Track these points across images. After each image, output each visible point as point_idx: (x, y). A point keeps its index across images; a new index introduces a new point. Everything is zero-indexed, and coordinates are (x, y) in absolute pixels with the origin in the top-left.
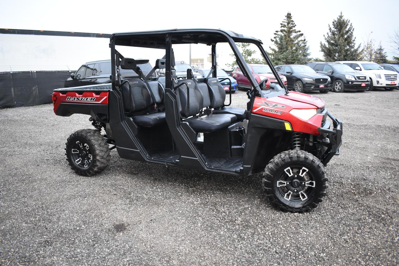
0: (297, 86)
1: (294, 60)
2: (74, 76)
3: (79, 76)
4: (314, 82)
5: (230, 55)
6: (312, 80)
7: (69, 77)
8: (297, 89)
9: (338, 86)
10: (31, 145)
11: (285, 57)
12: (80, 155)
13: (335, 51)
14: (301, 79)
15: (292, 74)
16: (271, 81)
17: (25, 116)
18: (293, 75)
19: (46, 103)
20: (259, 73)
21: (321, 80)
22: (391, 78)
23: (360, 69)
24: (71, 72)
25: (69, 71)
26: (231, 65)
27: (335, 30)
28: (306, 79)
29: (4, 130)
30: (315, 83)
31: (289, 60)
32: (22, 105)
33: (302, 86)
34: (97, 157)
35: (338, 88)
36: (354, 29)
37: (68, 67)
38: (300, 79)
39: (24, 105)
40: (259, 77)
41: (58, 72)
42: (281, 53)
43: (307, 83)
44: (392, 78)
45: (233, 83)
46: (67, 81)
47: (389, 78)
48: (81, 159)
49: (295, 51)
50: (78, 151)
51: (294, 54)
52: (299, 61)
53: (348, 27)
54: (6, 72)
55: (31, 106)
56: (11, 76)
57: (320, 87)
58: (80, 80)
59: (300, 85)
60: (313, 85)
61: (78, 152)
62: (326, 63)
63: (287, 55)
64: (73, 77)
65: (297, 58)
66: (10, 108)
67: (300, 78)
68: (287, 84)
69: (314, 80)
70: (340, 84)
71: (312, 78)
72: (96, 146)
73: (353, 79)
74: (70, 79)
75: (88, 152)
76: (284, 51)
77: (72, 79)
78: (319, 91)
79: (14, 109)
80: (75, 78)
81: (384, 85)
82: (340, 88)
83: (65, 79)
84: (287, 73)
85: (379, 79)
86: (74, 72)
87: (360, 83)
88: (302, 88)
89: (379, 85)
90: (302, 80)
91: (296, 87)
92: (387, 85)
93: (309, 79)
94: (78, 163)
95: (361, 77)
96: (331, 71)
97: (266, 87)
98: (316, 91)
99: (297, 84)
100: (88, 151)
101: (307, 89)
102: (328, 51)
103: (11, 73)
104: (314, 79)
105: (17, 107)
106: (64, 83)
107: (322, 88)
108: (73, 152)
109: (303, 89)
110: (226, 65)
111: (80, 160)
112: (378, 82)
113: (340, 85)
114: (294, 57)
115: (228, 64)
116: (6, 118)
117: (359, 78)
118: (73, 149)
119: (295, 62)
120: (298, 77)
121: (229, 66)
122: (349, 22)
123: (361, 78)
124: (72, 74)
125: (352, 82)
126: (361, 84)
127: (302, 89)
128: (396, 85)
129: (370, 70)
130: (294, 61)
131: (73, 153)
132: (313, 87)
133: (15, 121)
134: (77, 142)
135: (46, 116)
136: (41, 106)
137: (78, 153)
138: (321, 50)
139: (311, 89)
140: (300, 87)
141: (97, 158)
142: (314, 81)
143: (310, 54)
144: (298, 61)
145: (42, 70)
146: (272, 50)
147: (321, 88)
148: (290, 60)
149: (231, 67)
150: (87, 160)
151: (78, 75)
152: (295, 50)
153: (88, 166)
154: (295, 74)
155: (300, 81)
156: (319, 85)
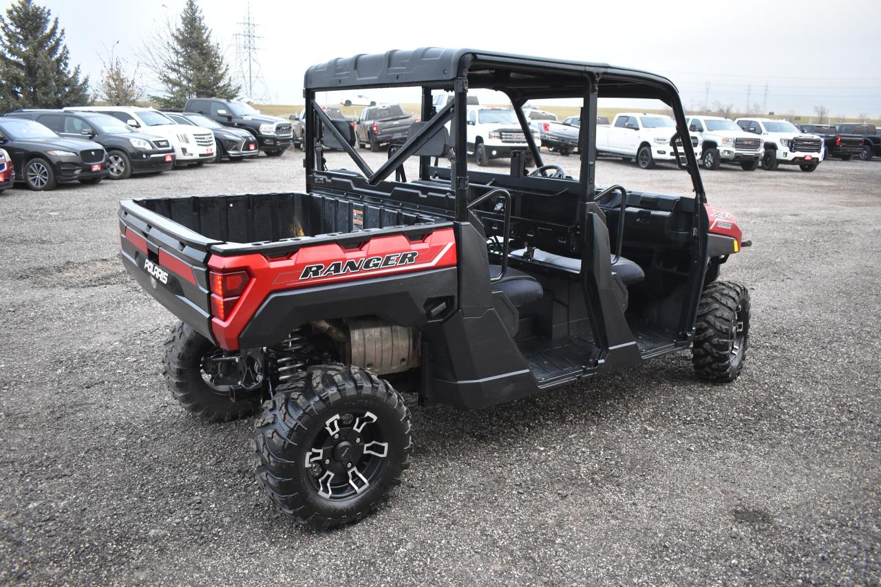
0: (32, 171)
4: (79, 160)
6: (74, 154)
8: (34, 180)
9: (116, 164)
14: (44, 153)
15: (5, 141)
18: (9, 144)
22: (204, 142)
23: (136, 124)
27: (18, 30)
28: (57, 153)
30: (81, 160)
33: (50, 169)
35: (115, 170)
36: (63, 31)
38: (39, 153)
43: (60, 163)
44: (206, 142)
47: (202, 142)
53: (50, 26)
57: (93, 169)
59: (43, 169)
60: (78, 167)
70: (120, 159)
71: (71, 149)
73: (149, 148)
75: (358, 440)
81: (196, 156)
82: (122, 170)
85: (185, 145)
87: (163, 155)
88: (52, 175)
89: (187, 157)
90: (47, 155)
91: (31, 174)
92: (201, 155)
93: (66, 153)
95: (161, 141)
96: (90, 130)
99: (32, 167)
100: (359, 435)
101: (65, 176)
104: (79, 153)
107: (98, 171)
109: (55, 178)
112: (184, 150)
113: (121, 163)
117: (157, 143)
120: (31, 150)
122: (49, 14)
123: (162, 144)
125: (148, 153)
126: (164, 157)
127: (52, 178)
128: (212, 154)
129: (157, 125)
132: (77, 172)
139: (76, 177)
140: (45, 174)
142: (80, 157)
147: (95, 172)
150: (354, 469)
153: (370, 482)
154: (18, 143)
155: (40, 159)
156: (91, 165)
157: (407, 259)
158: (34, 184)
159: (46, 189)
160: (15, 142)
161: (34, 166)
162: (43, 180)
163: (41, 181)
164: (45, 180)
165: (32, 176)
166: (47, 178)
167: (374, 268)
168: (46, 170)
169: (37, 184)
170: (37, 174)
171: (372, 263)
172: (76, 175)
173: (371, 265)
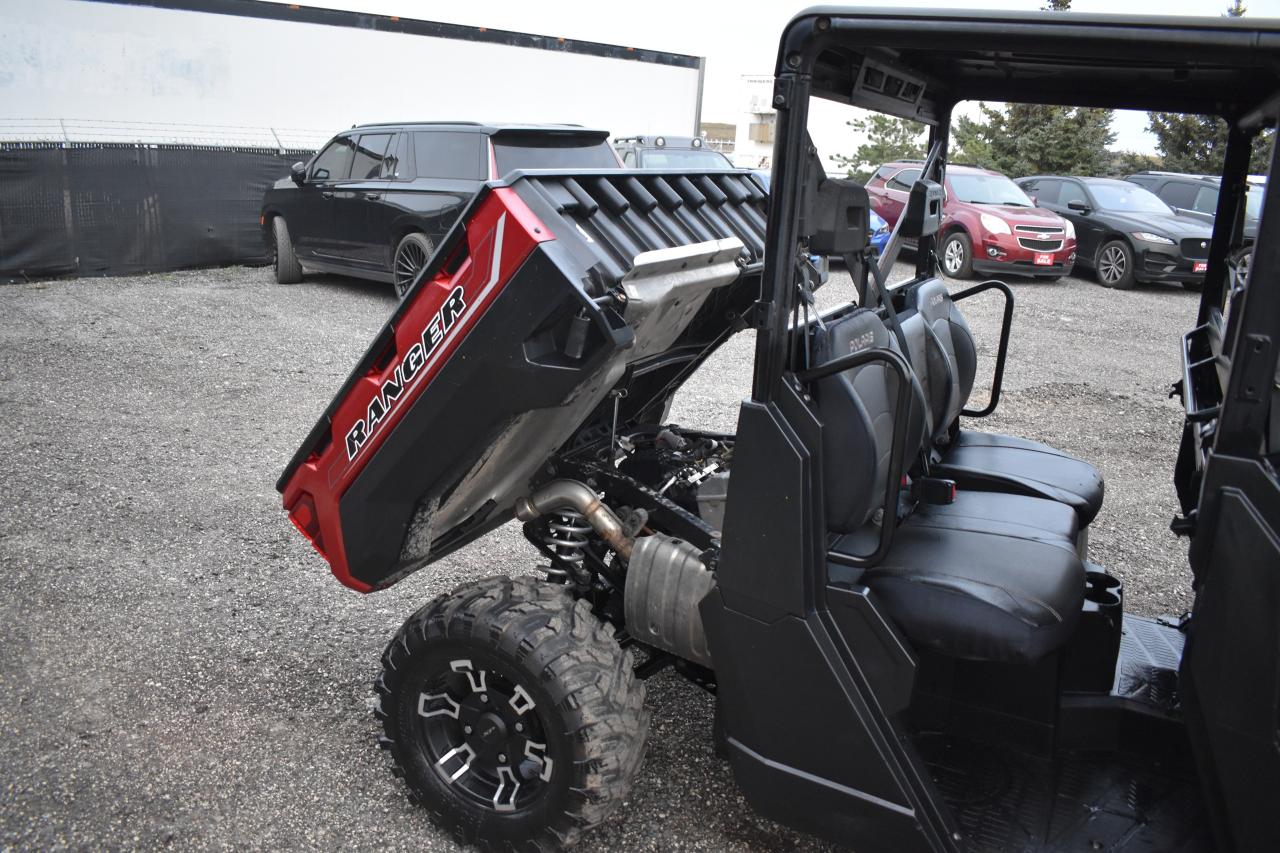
0: (1107, 259)
1: (1070, 156)
2: (303, 175)
3: (321, 174)
4: (1176, 251)
5: (848, 123)
6: (1170, 242)
7: (284, 176)
8: (1107, 271)
10: (152, 525)
11: (1038, 144)
12: (468, 730)
13: (1204, 135)
14: (1128, 235)
15: (1087, 211)
16: (1021, 234)
17: (115, 323)
18: (1091, 216)
19: (191, 267)
20: (972, 202)
21: (1203, 244)
24: (284, 153)
25: (278, 151)
26: (852, 161)
28: (1147, 237)
29: (31, 405)
30: (1179, 252)
31: (1050, 158)
32: (100, 271)
33: (1130, 260)
34: (589, 778)
37: (275, 135)
38: (1123, 234)
39: (109, 268)
40: (978, 217)
41: (240, 151)
42: (1024, 128)
43: (1148, 252)
45: (878, 233)
46: (271, 191)
48: (472, 756)
49: (1076, 126)
50: (457, 706)
51: (1070, 135)
52: (1089, 162)
54: (44, 143)
55: (135, 274)
56: (64, 156)
57: (1197, 269)
58: (329, 193)
59: (1121, 257)
60: (1172, 263)
61: (453, 709)
62: (1204, 179)
63: (1049, 139)
64: (298, 177)
65: (1080, 150)
66: (55, 279)
67: (1123, 231)
68: (1077, 251)
69: (1176, 244)
71: (1169, 234)
72: (588, 715)
74: (286, 183)
75: (519, 727)
76: (1035, 124)
77: (294, 186)
78: (1180, 284)
79: (71, 285)
80: (305, 181)
83: (269, 181)
84: (1071, 206)
86: (305, 155)
88: (1130, 268)
90: (1131, 238)
91: (1103, 261)
93: (1160, 238)
94: (455, 776)
97: (1003, 257)
98: (1174, 283)
99: (1107, 251)
100: (520, 719)
101: (1147, 272)
102: (1183, 132)
103: (64, 146)
104: (1179, 241)
105: (83, 277)
106: (264, 194)
107: (1196, 273)
108: (425, 710)
109: (1133, 273)
110: (831, 158)
111: (464, 756)
114: (1068, 146)
115: (838, 156)
116: (40, 333)
118: (423, 697)
119: (1073, 165)
120: (1115, 227)
121: (841, 164)
124: (298, 166)
130: (1069, 162)
131: (427, 715)
132: (1169, 269)
133: (74, 351)
134: (455, 665)
135: (196, 330)
136: (173, 275)
137: (455, 715)
138: (1149, 127)
139: (1164, 276)
140: (1121, 265)
141: (590, 785)
142: (1179, 247)
143: (1114, 138)
144: (1084, 161)
145: (180, 142)
146: (991, 117)
147: (1193, 273)
148: (1055, 155)
149: (849, 167)
150: (508, 769)
151: (320, 170)
152: (1075, 121)
153: (518, 805)
154: (1102, 215)
155: (1120, 242)
156: (1193, 262)
157: (453, 311)
158: (1104, 276)
159: (1117, 287)
160: (1098, 215)
161: (1111, 250)
162: (1117, 273)
163: (1114, 274)
164: (1120, 273)
165: (1106, 265)
166: (1122, 271)
167: (419, 368)
168: (1124, 259)
169: (1109, 277)
170: (1112, 263)
171: (411, 363)
172: (1165, 273)
173: (413, 367)
